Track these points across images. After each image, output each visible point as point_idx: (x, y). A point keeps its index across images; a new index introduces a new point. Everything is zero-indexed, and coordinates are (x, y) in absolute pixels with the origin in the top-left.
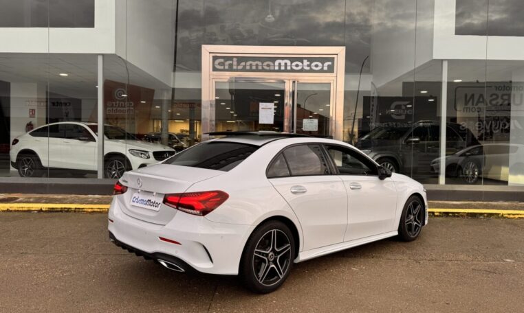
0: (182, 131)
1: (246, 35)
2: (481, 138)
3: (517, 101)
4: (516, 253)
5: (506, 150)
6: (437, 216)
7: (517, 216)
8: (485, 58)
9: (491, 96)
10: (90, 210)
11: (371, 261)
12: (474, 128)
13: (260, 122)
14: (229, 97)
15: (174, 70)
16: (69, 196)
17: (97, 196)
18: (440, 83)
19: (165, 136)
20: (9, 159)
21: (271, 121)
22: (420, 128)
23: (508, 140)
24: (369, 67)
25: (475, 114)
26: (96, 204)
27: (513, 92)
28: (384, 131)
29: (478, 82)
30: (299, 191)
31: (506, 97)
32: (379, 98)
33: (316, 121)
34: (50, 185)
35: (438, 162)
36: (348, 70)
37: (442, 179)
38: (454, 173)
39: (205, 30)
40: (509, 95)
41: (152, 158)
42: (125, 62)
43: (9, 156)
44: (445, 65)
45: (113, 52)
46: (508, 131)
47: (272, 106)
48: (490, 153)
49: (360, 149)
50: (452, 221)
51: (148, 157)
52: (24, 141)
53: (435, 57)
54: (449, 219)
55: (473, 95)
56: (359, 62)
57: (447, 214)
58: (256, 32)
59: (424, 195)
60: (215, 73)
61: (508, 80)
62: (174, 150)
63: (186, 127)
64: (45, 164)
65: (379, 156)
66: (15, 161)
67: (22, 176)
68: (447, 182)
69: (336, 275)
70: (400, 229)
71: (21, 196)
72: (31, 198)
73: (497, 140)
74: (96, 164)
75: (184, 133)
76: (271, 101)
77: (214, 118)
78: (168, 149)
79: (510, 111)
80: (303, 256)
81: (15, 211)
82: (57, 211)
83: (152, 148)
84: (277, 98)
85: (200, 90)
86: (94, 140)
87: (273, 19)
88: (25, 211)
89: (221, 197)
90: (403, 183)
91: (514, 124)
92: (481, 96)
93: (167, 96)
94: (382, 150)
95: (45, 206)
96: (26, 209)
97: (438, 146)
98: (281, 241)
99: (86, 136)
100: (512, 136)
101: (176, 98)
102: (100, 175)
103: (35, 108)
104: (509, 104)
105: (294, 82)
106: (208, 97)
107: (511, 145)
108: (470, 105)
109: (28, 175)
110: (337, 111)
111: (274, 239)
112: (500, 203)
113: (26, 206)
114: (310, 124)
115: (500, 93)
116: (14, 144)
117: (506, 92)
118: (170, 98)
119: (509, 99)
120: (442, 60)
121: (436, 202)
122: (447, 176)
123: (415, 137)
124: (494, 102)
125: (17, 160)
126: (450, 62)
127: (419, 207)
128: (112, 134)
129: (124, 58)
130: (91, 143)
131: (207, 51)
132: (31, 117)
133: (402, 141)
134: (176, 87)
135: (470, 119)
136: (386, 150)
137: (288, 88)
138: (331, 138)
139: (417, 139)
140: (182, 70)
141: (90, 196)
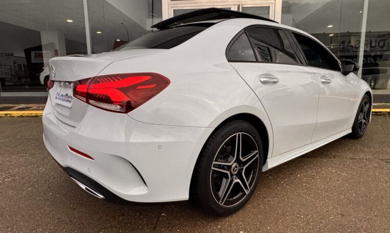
30: (270, 81)
60: (173, 2)
66: (43, 84)
89: (157, 83)
98: (248, 147)
103: (58, 49)
105: (238, 7)
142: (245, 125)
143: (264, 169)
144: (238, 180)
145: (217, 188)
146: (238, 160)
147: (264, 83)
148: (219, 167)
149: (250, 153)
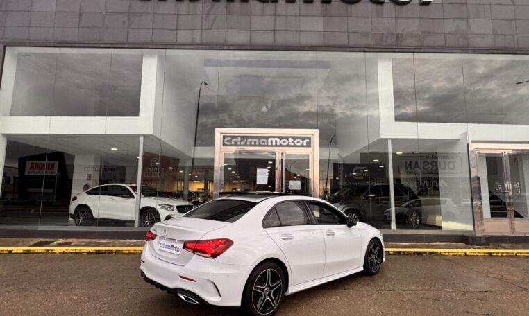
0: (199, 189)
1: (247, 120)
2: (419, 194)
3: (443, 167)
4: (454, 284)
5: (438, 203)
6: (392, 254)
7: (451, 254)
8: (417, 138)
9: (424, 163)
10: (127, 252)
11: (344, 292)
12: (413, 186)
13: (258, 183)
14: (234, 163)
15: (195, 145)
16: (112, 241)
17: (133, 241)
18: (387, 154)
19: (186, 193)
20: (69, 211)
21: (265, 182)
22: (375, 186)
23: (439, 195)
24: (335, 143)
25: (414, 176)
26: (132, 246)
27: (439, 160)
28: (349, 189)
29: (413, 153)
30: (287, 238)
31: (434, 164)
32: (344, 164)
33: (299, 182)
34: (98, 232)
35: (390, 212)
36: (321, 145)
37: (393, 226)
38: (402, 221)
39: (218, 117)
40: (436, 163)
41: (176, 211)
42: (160, 140)
43: (69, 208)
44: (390, 143)
45: (151, 133)
46: (438, 189)
47: (266, 171)
48: (427, 205)
49: (332, 203)
50: (403, 259)
51: (173, 210)
52: (81, 198)
53: (382, 137)
54: (401, 257)
55: (411, 163)
56: (329, 139)
57: (399, 252)
58: (254, 118)
59: (381, 238)
60: (224, 147)
61: (434, 152)
62: (192, 204)
63: (202, 186)
64: (95, 215)
65: (346, 208)
66: (73, 213)
67: (77, 225)
68: (397, 228)
69: (318, 305)
70: (365, 266)
71: (75, 241)
72: (82, 242)
73: (431, 196)
74: (134, 216)
75: (200, 190)
76: (265, 167)
77: (223, 179)
78: (187, 203)
79: (438, 173)
80: (292, 289)
81: (69, 253)
82: (102, 253)
83: (176, 203)
84: (270, 165)
85: (213, 160)
86: (133, 197)
87: (267, 110)
88: (77, 253)
89: (228, 243)
90: (366, 229)
91: (442, 183)
92: (417, 163)
93: (189, 164)
94: (348, 203)
95: (93, 249)
96: (78, 251)
97: (389, 200)
98: (274, 278)
99: (127, 194)
100: (442, 192)
101: (195, 165)
102: (136, 224)
103: (92, 173)
104: (437, 169)
105: (282, 154)
106: (219, 163)
107: (441, 199)
108: (409, 169)
109: (83, 224)
110: (314, 173)
111: (269, 276)
112: (438, 244)
113: (78, 249)
114: (295, 185)
115: (430, 161)
116: (73, 200)
117: (433, 160)
118: (191, 164)
119: (437, 165)
120: (387, 139)
121: (390, 243)
122: (397, 222)
123: (372, 194)
124: (426, 167)
125: (75, 212)
126: (392, 139)
127: (378, 248)
128: (147, 192)
129: (159, 137)
130: (131, 200)
131: (219, 132)
132: (88, 180)
133: (362, 197)
134: (196, 157)
135: (411, 179)
136: (350, 203)
137: (278, 157)
138: (311, 196)
139: (373, 195)
140: (200, 145)
141: (128, 240)
142: (272, 264)
143: (286, 294)
144: (268, 298)
145: (256, 302)
146: (268, 286)
147: (284, 239)
148: (257, 288)
149: (275, 282)
